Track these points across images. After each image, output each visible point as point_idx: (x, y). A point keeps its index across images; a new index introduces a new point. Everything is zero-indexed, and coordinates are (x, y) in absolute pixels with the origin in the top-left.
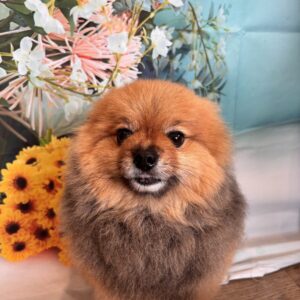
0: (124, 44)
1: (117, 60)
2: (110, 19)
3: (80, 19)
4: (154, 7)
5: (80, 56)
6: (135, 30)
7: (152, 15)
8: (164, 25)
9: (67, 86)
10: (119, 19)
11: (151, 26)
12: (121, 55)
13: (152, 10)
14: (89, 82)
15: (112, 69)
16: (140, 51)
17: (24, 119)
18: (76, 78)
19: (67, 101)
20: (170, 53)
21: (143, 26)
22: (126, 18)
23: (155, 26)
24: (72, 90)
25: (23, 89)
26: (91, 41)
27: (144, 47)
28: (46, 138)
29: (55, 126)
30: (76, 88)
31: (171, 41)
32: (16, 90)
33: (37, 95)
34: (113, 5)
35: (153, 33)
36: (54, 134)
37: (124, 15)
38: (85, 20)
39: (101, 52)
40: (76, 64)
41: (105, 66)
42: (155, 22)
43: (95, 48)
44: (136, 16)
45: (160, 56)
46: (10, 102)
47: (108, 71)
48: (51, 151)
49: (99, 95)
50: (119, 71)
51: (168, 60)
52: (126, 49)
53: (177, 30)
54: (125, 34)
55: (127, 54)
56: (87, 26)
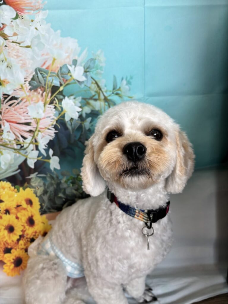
0: (41, 111)
1: (37, 123)
2: (28, 94)
3: (4, 95)
4: (63, 83)
5: (8, 121)
6: (49, 100)
7: (61, 89)
8: (72, 95)
9: (1, 143)
10: (36, 93)
11: (61, 97)
12: (40, 119)
13: (61, 85)
15: (34, 129)
16: (55, 115)
18: (7, 137)
20: (80, 117)
21: (55, 97)
22: (41, 92)
23: (64, 97)
26: (15, 110)
27: (57, 113)
31: (80, 107)
34: (30, 83)
35: (64, 102)
37: (39, 90)
38: (9, 96)
39: (23, 118)
40: (6, 127)
41: (28, 128)
42: (64, 94)
43: (18, 115)
44: (49, 90)
45: (72, 119)
47: (30, 131)
50: (39, 131)
51: (79, 122)
52: (43, 115)
53: (84, 99)
54: (41, 103)
55: (44, 118)
56: (11, 99)
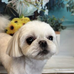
9: (30, 2)
14: (36, 1)
17: (16, 10)
19: (29, 6)
24: (31, 3)
25: (17, 1)
28: (21, 16)
29: (24, 13)
30: (32, 3)
32: (15, 1)
33: (20, 3)
36: (24, 16)
46: (13, 4)
48: (22, 20)
49: (38, 5)
